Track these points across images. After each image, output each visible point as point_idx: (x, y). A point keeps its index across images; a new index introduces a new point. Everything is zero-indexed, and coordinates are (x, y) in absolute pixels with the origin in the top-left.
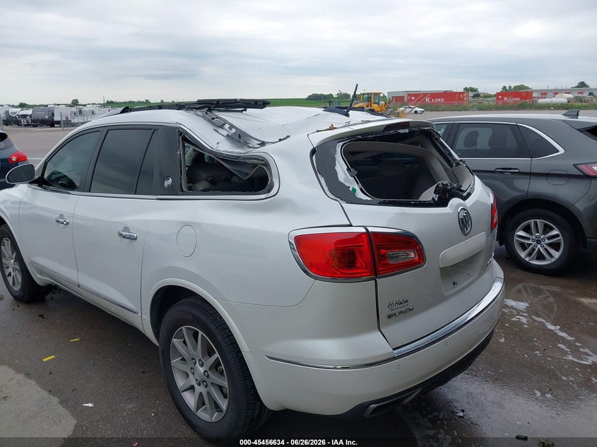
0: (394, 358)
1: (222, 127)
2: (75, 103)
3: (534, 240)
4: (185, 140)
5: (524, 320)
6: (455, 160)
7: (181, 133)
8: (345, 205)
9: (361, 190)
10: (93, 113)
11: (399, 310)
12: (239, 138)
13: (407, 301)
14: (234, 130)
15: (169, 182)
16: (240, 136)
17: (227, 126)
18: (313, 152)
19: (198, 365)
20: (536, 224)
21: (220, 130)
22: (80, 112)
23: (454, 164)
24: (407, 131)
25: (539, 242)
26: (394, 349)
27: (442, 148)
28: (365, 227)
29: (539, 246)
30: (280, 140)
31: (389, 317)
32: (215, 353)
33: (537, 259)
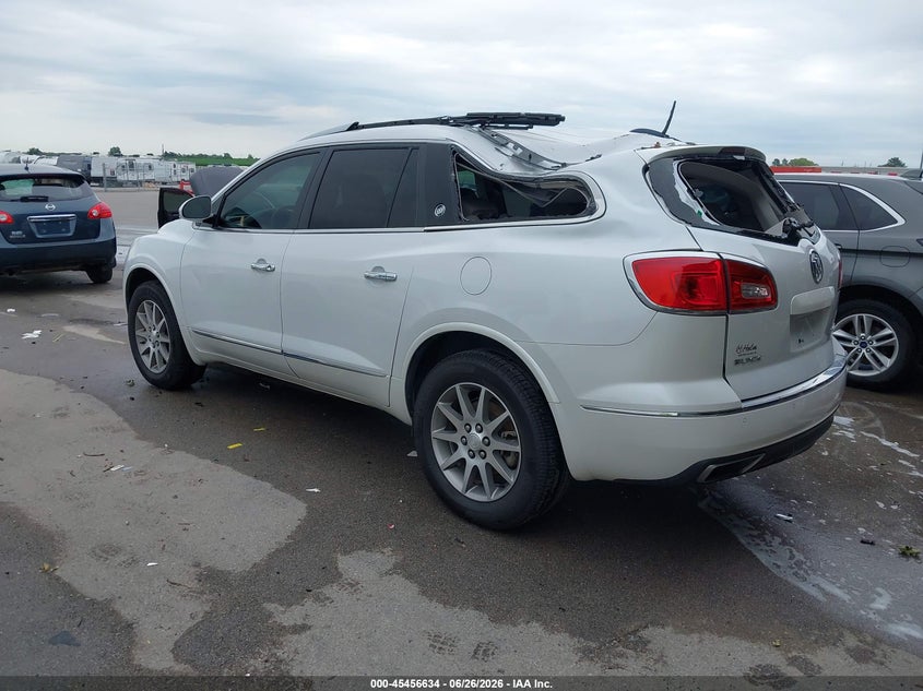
0: (739, 410)
1: (504, 145)
2: (115, 152)
3: (857, 343)
4: (459, 160)
5: (851, 435)
6: (789, 203)
7: (454, 152)
8: (690, 228)
9: (707, 214)
10: (150, 167)
11: (747, 356)
12: (528, 158)
13: (755, 348)
14: (519, 151)
15: (440, 211)
16: (530, 157)
17: (511, 145)
18: (646, 169)
19: (473, 431)
20: (861, 319)
21: (503, 149)
22: (132, 165)
23: (789, 209)
24: (743, 158)
25: (863, 345)
26: (743, 401)
27: (773, 189)
28: (718, 254)
29: (864, 350)
30: (592, 158)
31: (737, 362)
32: (505, 410)
33: (860, 369)
